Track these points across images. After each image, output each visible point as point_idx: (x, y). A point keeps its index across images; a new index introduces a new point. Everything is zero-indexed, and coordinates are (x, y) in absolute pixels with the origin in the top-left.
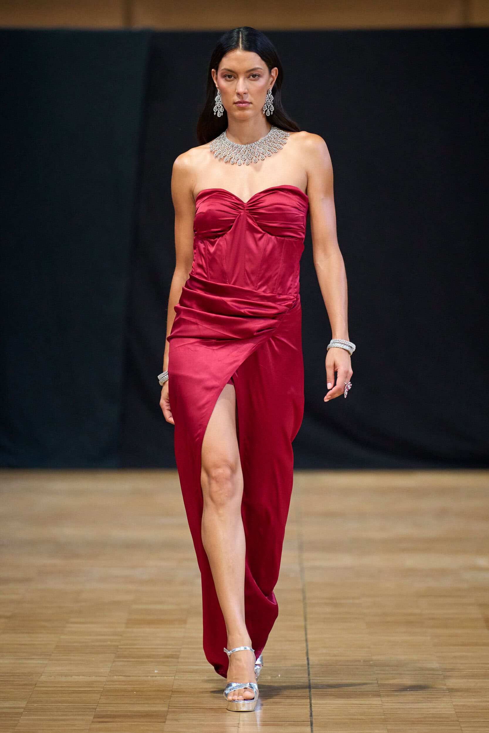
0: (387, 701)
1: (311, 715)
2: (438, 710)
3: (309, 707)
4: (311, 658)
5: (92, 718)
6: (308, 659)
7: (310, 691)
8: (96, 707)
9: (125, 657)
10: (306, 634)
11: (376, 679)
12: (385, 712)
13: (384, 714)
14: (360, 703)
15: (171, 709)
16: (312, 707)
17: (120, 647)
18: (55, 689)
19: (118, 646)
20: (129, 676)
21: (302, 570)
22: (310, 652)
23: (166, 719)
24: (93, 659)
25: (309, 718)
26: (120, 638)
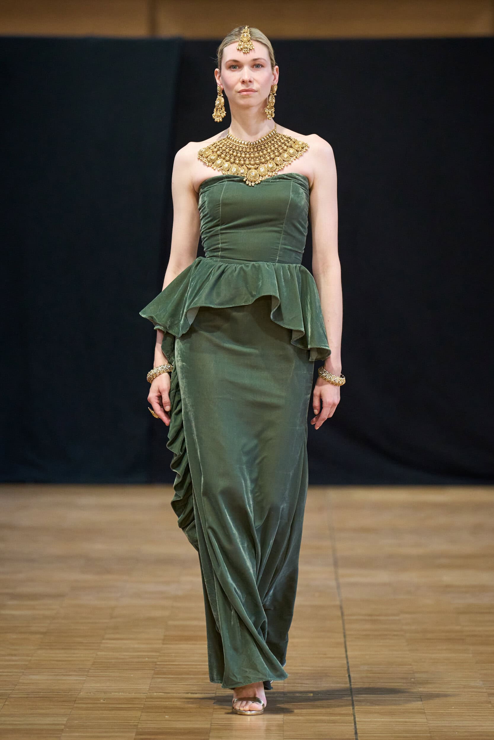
0: (432, 719)
1: (356, 733)
2: (485, 727)
3: (353, 724)
4: (352, 675)
5: (134, 734)
6: (349, 676)
7: (353, 709)
8: (137, 724)
9: (164, 674)
10: (346, 651)
11: (419, 696)
12: (430, 730)
13: (430, 732)
14: (406, 721)
15: (213, 727)
16: (357, 725)
17: (158, 663)
18: (94, 705)
19: (156, 662)
20: (169, 693)
21: (338, 586)
22: (351, 669)
23: (209, 736)
24: (132, 675)
25: (354, 736)
26: (158, 654)
